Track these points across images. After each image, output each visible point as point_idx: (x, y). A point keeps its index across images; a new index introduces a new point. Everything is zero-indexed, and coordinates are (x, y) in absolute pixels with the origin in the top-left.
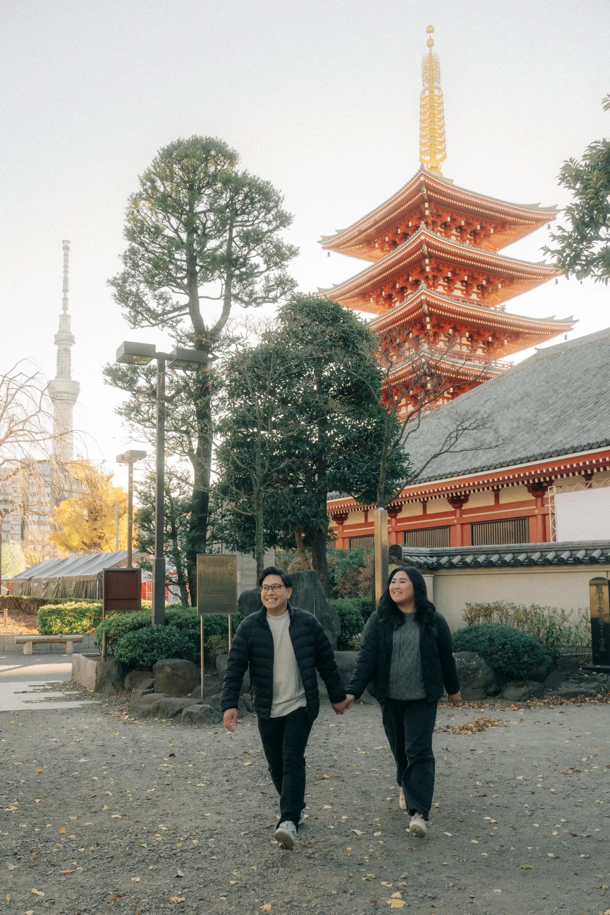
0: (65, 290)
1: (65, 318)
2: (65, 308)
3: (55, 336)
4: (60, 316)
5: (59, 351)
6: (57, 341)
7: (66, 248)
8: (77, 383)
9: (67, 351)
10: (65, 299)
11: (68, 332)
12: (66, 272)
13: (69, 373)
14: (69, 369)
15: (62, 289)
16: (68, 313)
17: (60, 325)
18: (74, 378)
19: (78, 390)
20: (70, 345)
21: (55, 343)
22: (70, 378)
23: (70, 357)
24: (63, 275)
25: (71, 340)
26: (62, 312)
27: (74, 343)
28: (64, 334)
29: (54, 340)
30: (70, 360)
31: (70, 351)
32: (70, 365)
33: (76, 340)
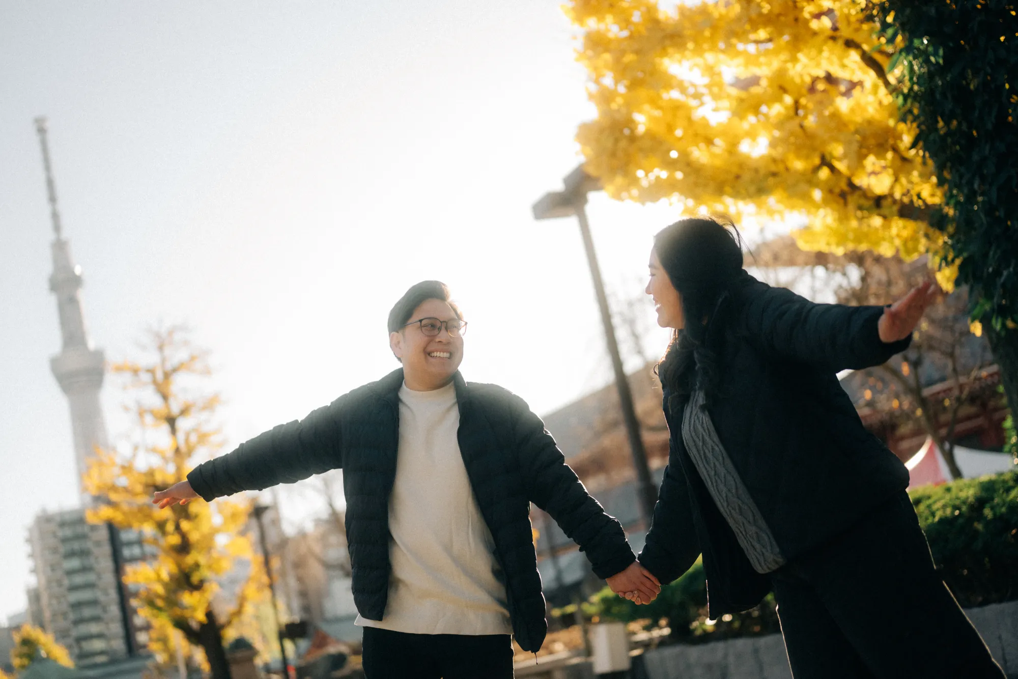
0: (53, 199)
1: (60, 247)
2: (57, 228)
3: (49, 279)
4: (51, 245)
6: (54, 287)
7: (42, 131)
8: (99, 354)
9: (72, 300)
10: (55, 216)
11: (69, 270)
12: (48, 167)
13: (83, 337)
14: (82, 330)
16: (64, 235)
19: (104, 364)
20: (75, 291)
22: (86, 346)
25: (76, 281)
26: (52, 237)
27: (81, 286)
29: (47, 285)
30: (80, 316)
32: (81, 324)
33: (84, 281)
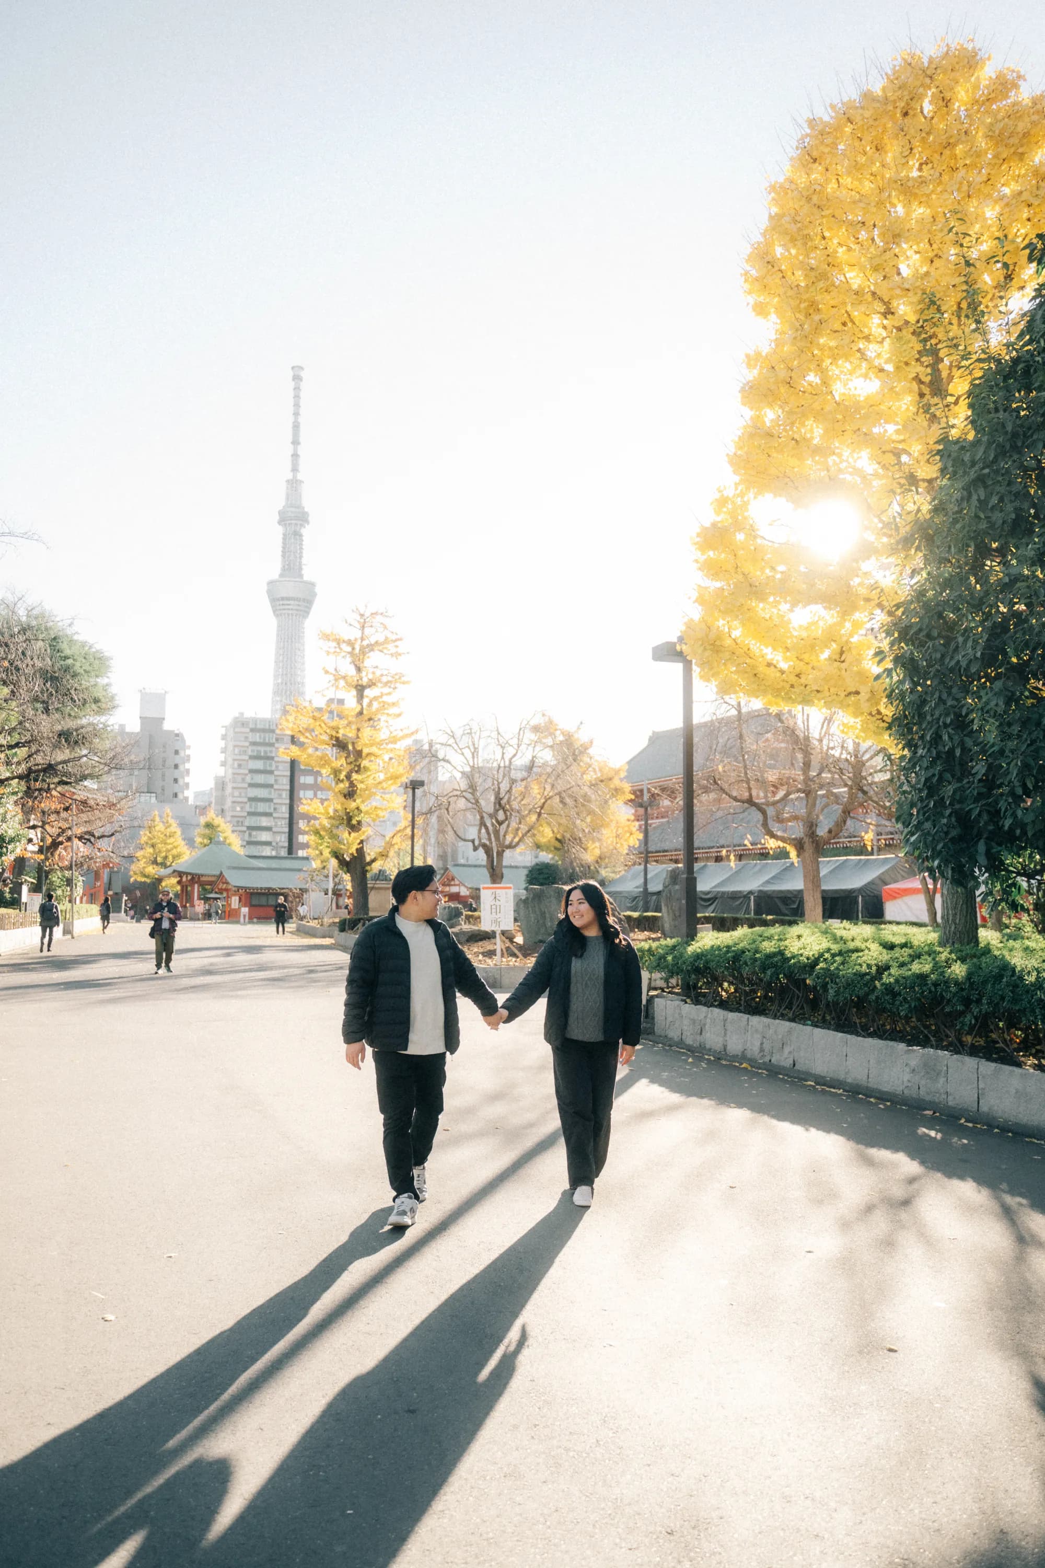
0: (296, 442)
1: (294, 485)
2: (295, 469)
3: (280, 512)
4: (288, 481)
5: (284, 535)
6: (283, 520)
7: (297, 378)
8: (311, 585)
9: (298, 535)
10: (295, 456)
11: (299, 507)
12: (296, 414)
13: (300, 569)
14: (300, 563)
16: (299, 476)
17: (288, 496)
19: (315, 595)
20: (301, 525)
21: (279, 523)
22: (301, 576)
23: (301, 545)
24: (292, 419)
25: (303, 518)
26: (290, 476)
27: (308, 522)
28: (293, 509)
29: (277, 518)
30: (301, 548)
31: (301, 536)
32: (301, 557)
33: (310, 519)
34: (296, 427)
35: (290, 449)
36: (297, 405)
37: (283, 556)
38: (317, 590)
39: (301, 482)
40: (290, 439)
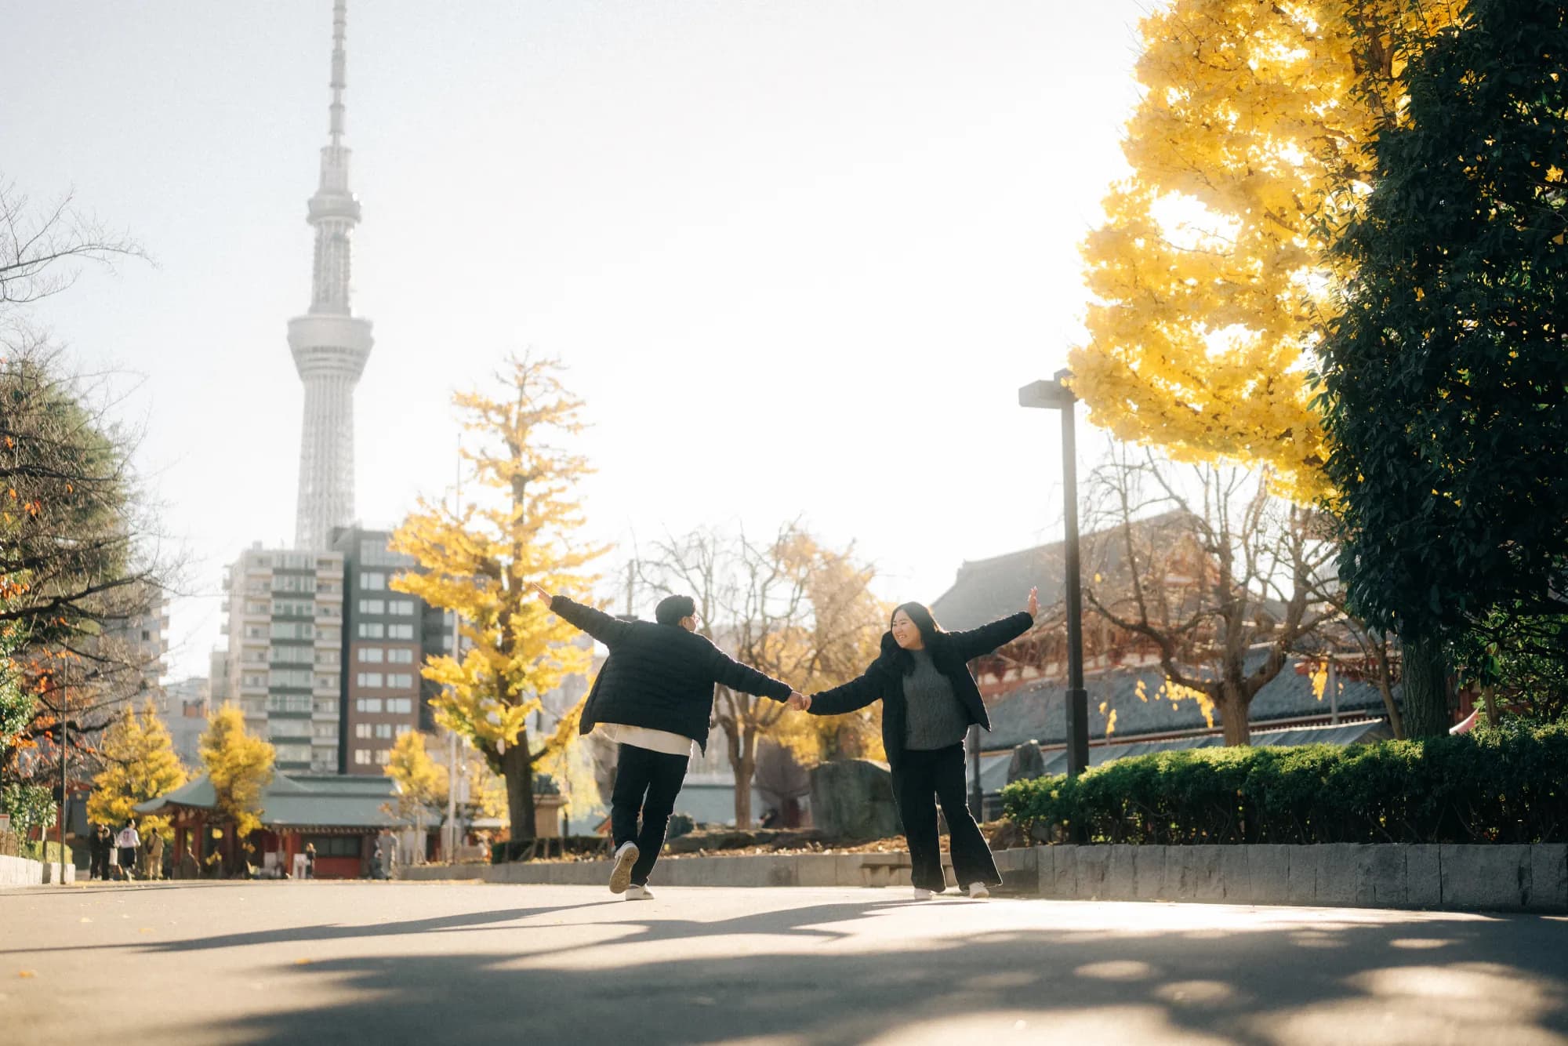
0: (338, 84)
1: (335, 157)
2: (336, 130)
3: (310, 203)
4: (324, 150)
5: (318, 241)
6: (316, 216)
8: (364, 326)
9: (341, 241)
10: (337, 108)
11: (343, 192)
12: (339, 37)
13: (346, 298)
14: (345, 289)
15: (329, 79)
16: (344, 141)
17: (324, 175)
18: (355, 314)
19: (370, 342)
20: (347, 225)
21: (310, 220)
22: (347, 311)
23: (347, 257)
24: (331, 45)
25: (350, 213)
26: (328, 141)
27: (357, 218)
28: (334, 197)
29: (306, 212)
30: (347, 264)
31: (347, 242)
32: (347, 277)
33: (362, 213)
34: (339, 58)
35: (328, 96)
36: (339, 22)
37: (316, 276)
38: (374, 334)
39: (347, 151)
40: (328, 78)
